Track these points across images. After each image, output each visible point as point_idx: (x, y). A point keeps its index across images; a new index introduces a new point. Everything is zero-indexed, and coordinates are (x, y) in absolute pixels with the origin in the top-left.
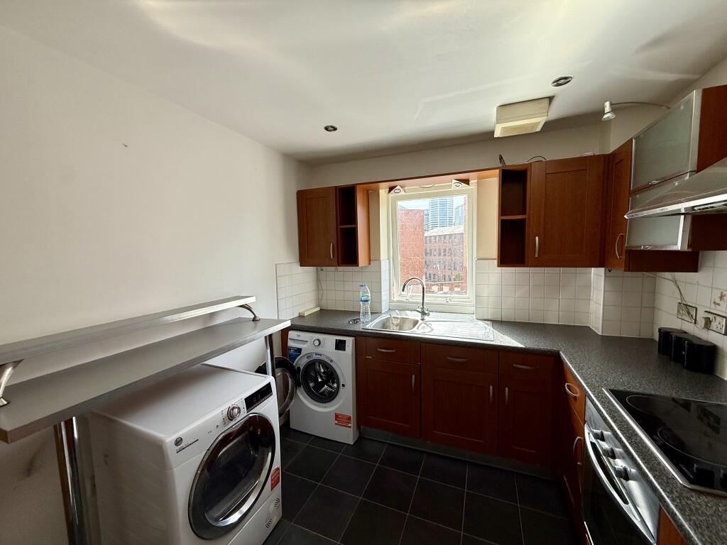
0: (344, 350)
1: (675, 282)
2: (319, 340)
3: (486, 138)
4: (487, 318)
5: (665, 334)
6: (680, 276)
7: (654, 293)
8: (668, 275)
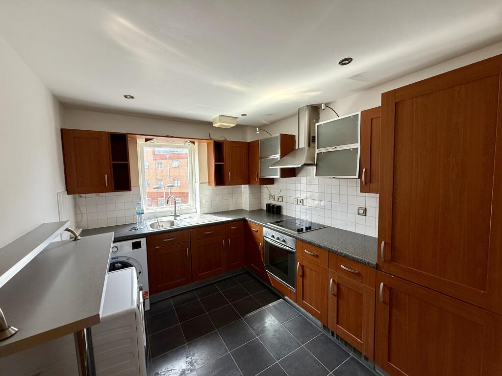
0: (140, 247)
1: (267, 188)
2: (113, 247)
3: (210, 124)
4: (207, 212)
5: (268, 206)
6: (268, 186)
7: (260, 192)
8: (265, 186)
